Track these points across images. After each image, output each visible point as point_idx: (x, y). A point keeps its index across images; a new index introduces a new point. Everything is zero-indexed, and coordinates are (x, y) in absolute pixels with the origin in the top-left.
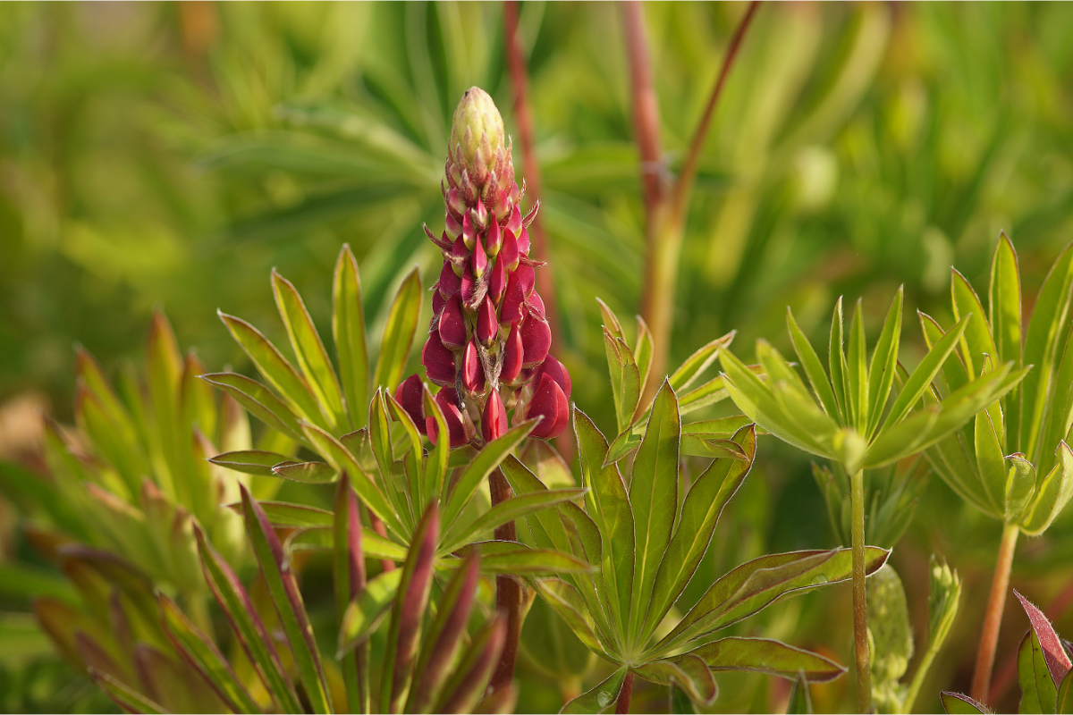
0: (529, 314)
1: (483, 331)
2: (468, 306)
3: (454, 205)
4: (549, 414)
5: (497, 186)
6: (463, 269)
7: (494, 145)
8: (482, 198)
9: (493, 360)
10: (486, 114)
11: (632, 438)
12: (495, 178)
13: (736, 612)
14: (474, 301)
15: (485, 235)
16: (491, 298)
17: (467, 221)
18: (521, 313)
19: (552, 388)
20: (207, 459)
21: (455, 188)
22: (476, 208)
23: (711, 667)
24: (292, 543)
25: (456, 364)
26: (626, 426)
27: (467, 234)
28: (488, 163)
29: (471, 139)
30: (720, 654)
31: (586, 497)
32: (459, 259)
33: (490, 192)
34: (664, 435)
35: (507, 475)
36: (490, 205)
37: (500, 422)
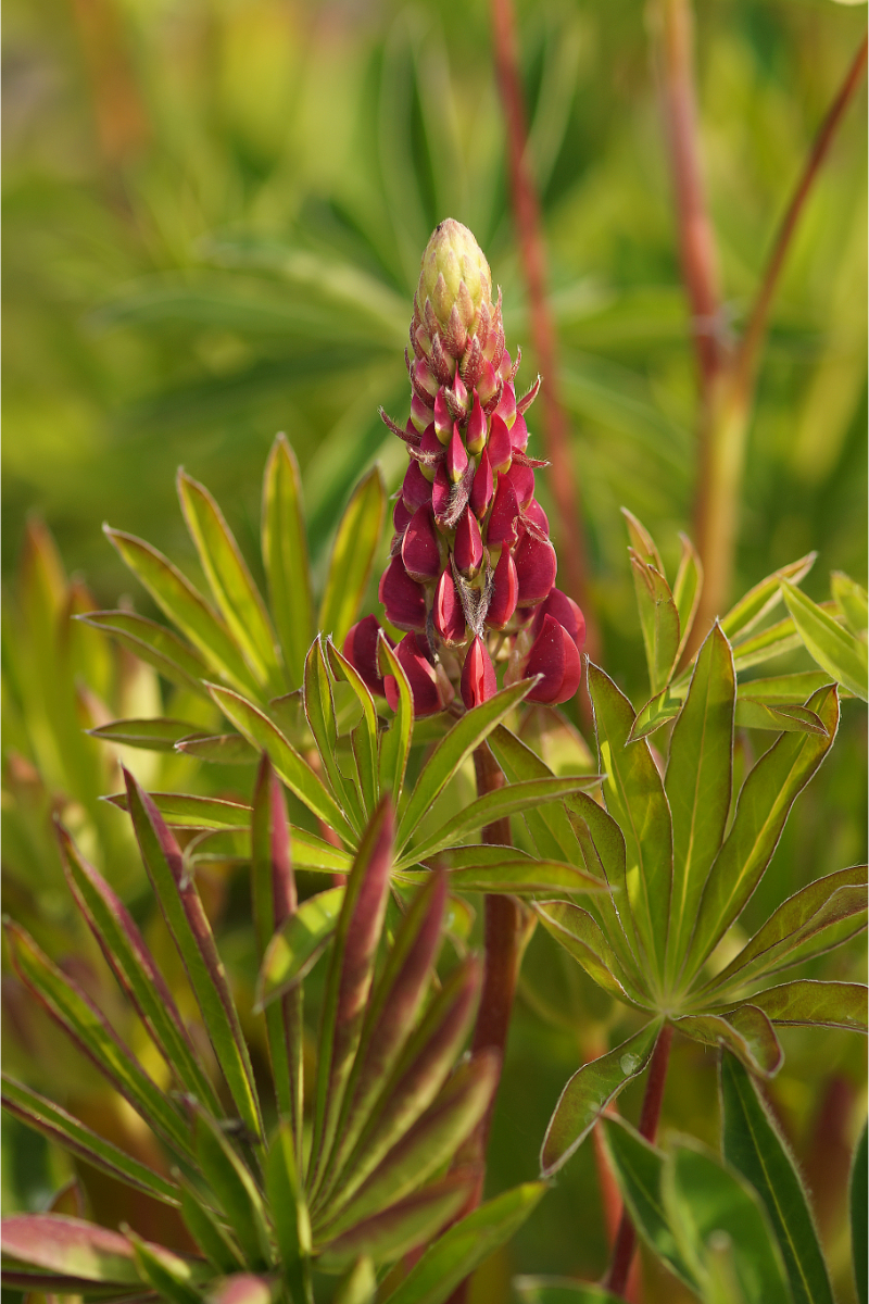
0: (526, 532)
1: (462, 556)
2: (442, 522)
3: (421, 383)
4: (553, 671)
5: (481, 356)
6: (435, 471)
7: (476, 298)
8: (460, 373)
9: (477, 596)
10: (465, 257)
11: (668, 702)
12: (478, 345)
13: (815, 943)
14: (450, 515)
15: (464, 425)
16: (473, 511)
17: (440, 405)
18: (515, 532)
19: (558, 634)
20: (87, 731)
21: (424, 358)
22: (452, 386)
23: (773, 1021)
24: (193, 853)
25: (427, 601)
26: (662, 685)
27: (440, 422)
28: (469, 325)
29: (444, 291)
30: (791, 1003)
31: (605, 786)
32: (428, 458)
33: (471, 365)
34: (714, 699)
35: (499, 755)
36: (471, 382)
37: (485, 682)
